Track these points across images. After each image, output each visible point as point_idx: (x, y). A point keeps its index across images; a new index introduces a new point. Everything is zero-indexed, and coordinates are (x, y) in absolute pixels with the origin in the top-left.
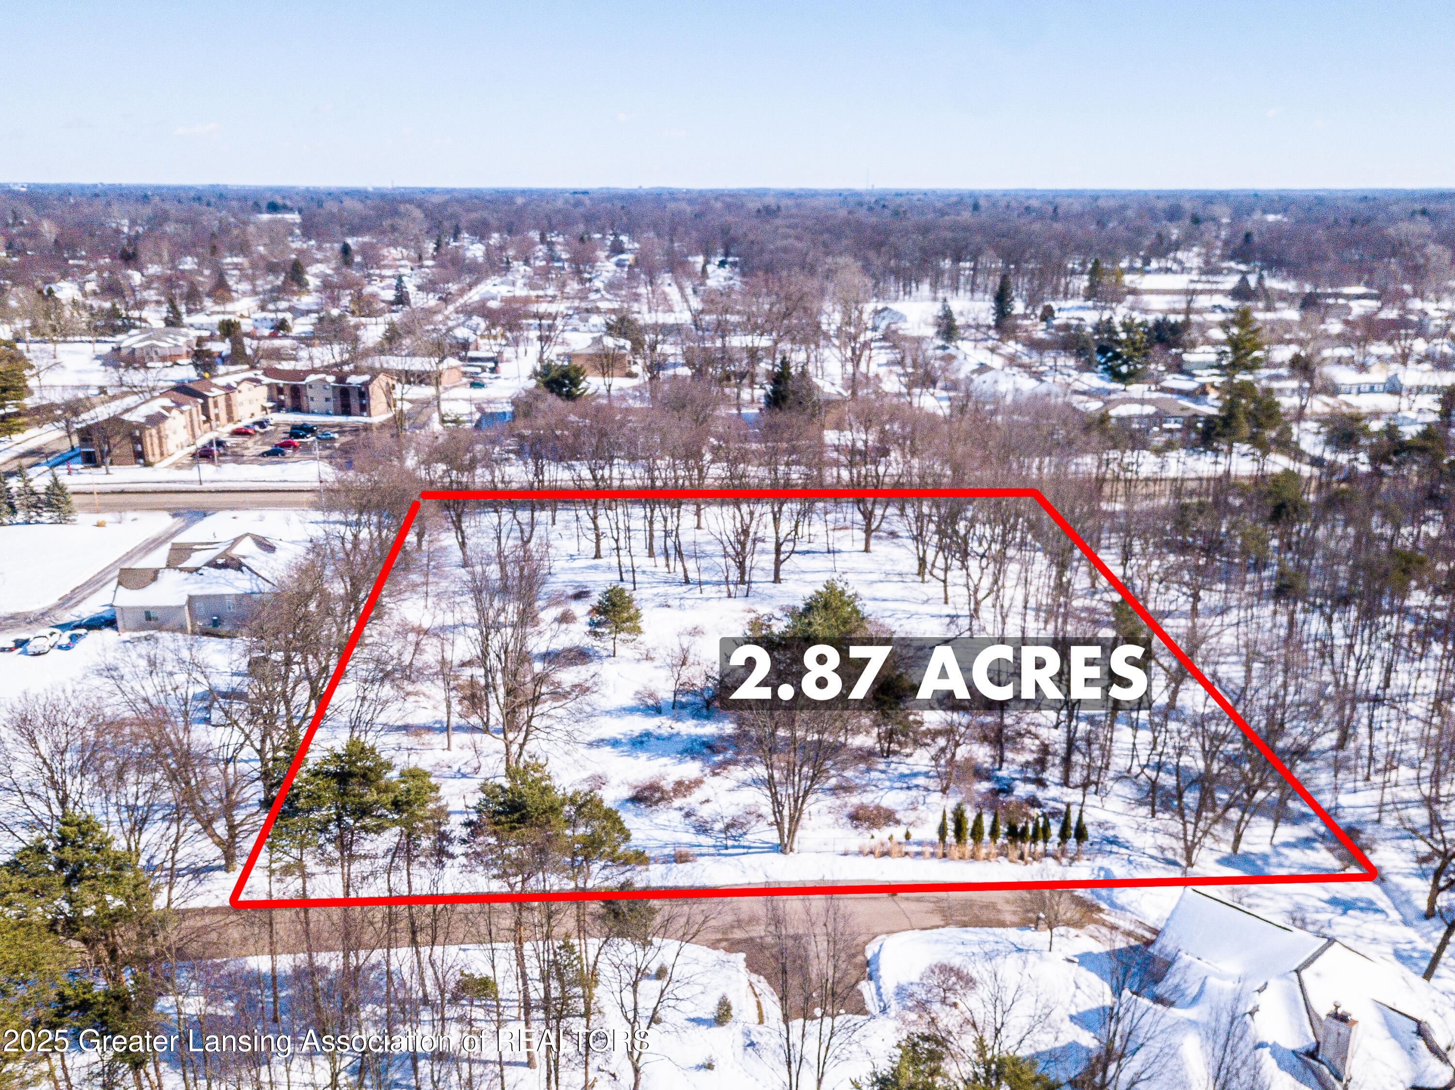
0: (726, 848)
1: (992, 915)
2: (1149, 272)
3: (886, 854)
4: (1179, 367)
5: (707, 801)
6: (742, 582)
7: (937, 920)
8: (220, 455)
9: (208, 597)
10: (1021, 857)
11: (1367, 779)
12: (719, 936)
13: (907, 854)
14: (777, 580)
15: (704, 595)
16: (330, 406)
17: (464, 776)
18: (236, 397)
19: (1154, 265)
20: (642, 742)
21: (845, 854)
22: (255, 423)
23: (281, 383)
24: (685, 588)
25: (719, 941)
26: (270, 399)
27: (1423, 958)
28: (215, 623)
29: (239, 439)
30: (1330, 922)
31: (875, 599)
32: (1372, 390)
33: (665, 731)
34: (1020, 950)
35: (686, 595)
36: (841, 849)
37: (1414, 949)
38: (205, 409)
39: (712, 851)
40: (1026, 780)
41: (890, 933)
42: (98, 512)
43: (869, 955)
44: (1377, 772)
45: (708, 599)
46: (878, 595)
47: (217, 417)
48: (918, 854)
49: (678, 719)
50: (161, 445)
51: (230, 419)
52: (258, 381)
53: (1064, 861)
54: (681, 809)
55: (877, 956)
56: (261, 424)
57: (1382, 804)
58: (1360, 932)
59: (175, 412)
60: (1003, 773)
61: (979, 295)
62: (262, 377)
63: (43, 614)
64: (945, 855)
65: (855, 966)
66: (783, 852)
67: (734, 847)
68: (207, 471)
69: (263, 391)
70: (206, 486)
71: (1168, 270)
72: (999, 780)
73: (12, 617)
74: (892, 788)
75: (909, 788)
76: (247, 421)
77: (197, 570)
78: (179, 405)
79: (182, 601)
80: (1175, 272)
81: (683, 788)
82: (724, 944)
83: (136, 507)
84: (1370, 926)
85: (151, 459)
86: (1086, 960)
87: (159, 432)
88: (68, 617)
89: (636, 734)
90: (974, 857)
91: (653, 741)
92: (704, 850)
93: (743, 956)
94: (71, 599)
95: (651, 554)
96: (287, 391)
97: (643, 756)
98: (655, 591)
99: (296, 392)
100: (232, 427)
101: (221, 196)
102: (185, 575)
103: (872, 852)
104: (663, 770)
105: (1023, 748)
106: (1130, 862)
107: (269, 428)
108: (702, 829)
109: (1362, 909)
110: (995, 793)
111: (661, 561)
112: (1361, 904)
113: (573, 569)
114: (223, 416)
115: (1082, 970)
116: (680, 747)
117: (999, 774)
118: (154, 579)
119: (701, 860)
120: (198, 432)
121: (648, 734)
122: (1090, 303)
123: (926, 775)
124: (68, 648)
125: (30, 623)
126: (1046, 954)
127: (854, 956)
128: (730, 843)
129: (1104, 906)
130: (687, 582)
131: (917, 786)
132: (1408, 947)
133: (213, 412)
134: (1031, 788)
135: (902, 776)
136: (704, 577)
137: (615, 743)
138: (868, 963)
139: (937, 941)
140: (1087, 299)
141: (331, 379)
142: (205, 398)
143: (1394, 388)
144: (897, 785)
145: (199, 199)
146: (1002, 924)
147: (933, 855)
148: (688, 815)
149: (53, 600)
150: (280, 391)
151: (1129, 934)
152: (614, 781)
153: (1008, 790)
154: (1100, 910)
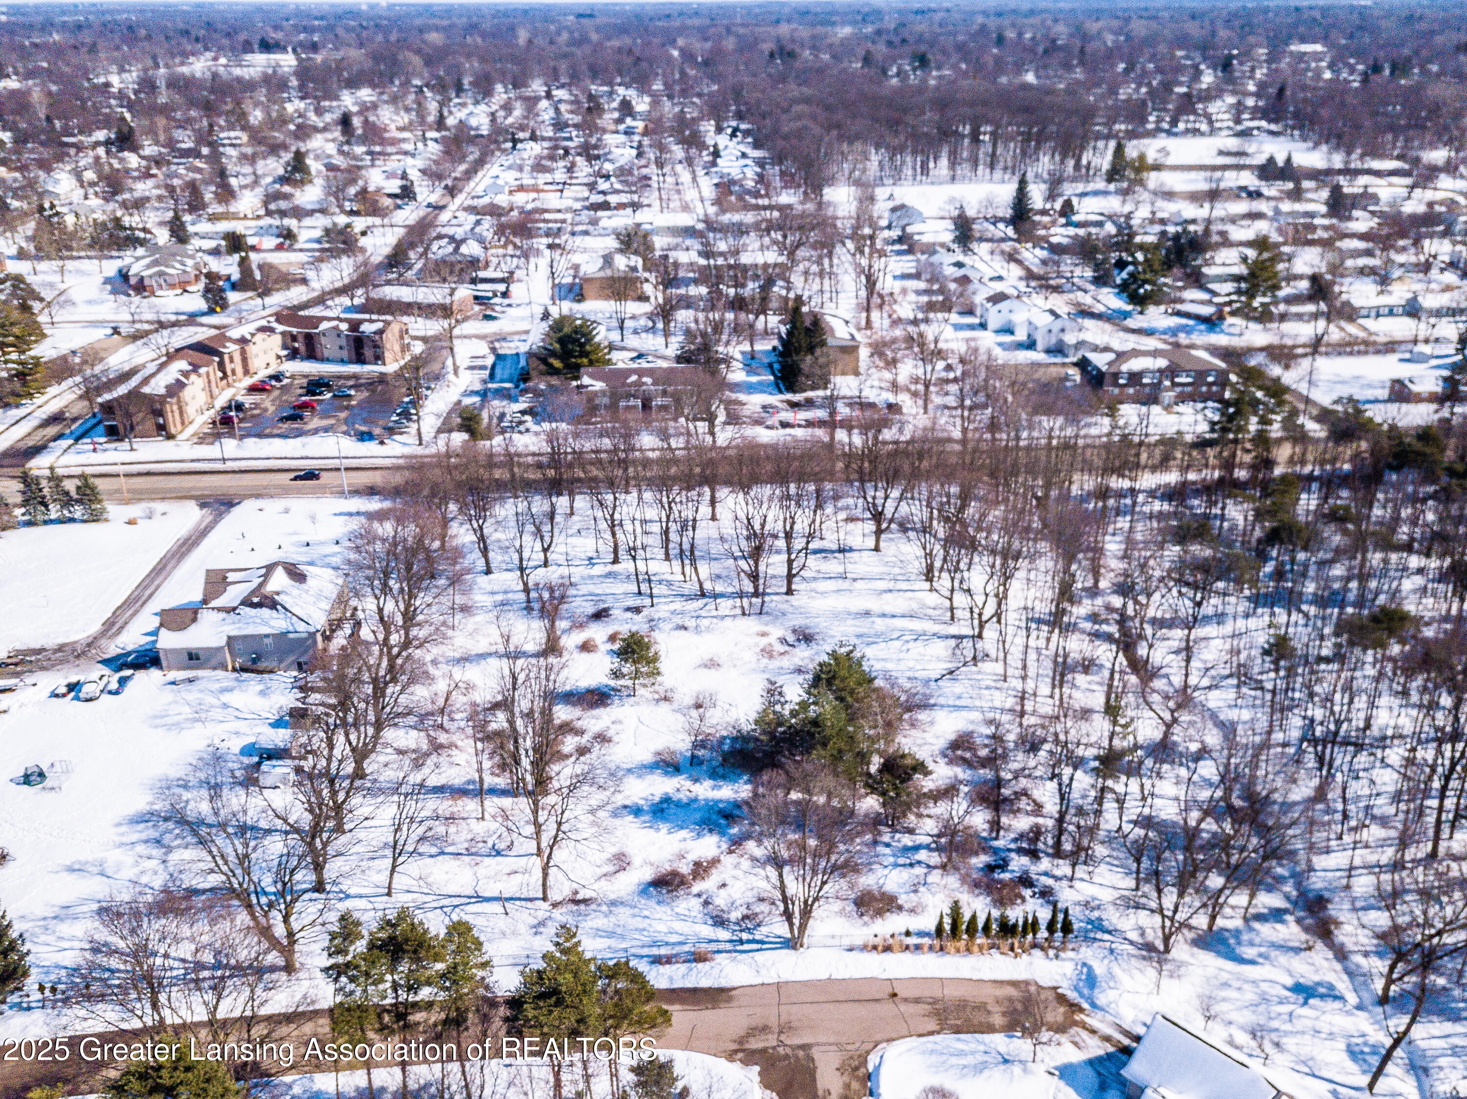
0: (741, 942)
1: (982, 1018)
2: (1176, 135)
3: (888, 949)
4: (1197, 280)
5: (724, 885)
6: (756, 594)
7: (933, 1026)
8: (241, 420)
9: (245, 637)
10: (1012, 949)
11: (1340, 838)
12: (735, 1046)
13: (907, 947)
14: (789, 592)
15: (721, 612)
16: (345, 354)
17: (499, 853)
18: (251, 349)
19: (1181, 126)
20: (662, 811)
21: (851, 950)
22: (271, 377)
23: (294, 330)
24: (701, 602)
25: (736, 1051)
26: (285, 347)
27: (1374, 1053)
28: (254, 661)
29: (256, 398)
30: (1291, 1014)
31: (884, 615)
32: (1391, 313)
33: (683, 796)
34: (1006, 1061)
35: (703, 613)
36: (847, 942)
37: (1366, 1044)
38: (221, 366)
39: (729, 946)
40: (1020, 851)
41: (890, 1040)
42: (127, 502)
43: (871, 1068)
44: (1351, 829)
45: (723, 617)
46: (889, 609)
47: (234, 372)
48: (918, 947)
49: (696, 781)
50: (181, 413)
51: (246, 372)
52: (272, 330)
53: (1051, 953)
54: (699, 895)
55: (878, 1068)
56: (277, 377)
57: (1351, 868)
58: (1319, 1025)
59: (193, 377)
60: (999, 843)
61: (998, 174)
62: (275, 325)
63: (89, 645)
64: (942, 949)
65: (858, 1078)
66: (794, 948)
67: (749, 942)
68: (230, 446)
69: (277, 340)
70: (230, 465)
71: (1196, 132)
72: (995, 851)
73: (61, 648)
74: (896, 865)
75: (911, 865)
76: (262, 374)
77: (234, 609)
78: (195, 368)
79: (223, 642)
80: (1202, 134)
81: (701, 869)
82: (740, 1055)
83: (165, 496)
84: (1327, 1017)
85: (173, 431)
86: (1066, 1073)
87: (179, 402)
88: (112, 649)
89: (657, 799)
90: (968, 950)
91: (673, 810)
92: (722, 946)
93: (757, 1068)
94: (113, 624)
95: (667, 558)
96: (301, 338)
97: (664, 827)
98: (673, 607)
99: (310, 339)
100: (248, 381)
101: (209, 26)
102: (223, 615)
103: (875, 948)
104: (683, 845)
105: (1019, 810)
106: (1112, 951)
107: (286, 381)
108: (720, 921)
109: (1322, 997)
110: (990, 868)
111: (676, 565)
112: (1322, 990)
113: (592, 577)
114: (239, 370)
115: (1062, 1084)
116: (698, 816)
117: (996, 843)
118: (194, 620)
119: (719, 957)
120: (216, 391)
121: (667, 800)
122: (1112, 187)
123: (928, 847)
124: (116, 693)
125: (78, 657)
126: (1030, 1065)
127: (857, 1068)
128: (745, 936)
129: (1085, 1005)
130: (703, 595)
131: (919, 862)
132: (1360, 1040)
133: (229, 367)
134: (1025, 860)
135: (906, 849)
136: (719, 588)
137: (637, 811)
138: (869, 1077)
139: (932, 1052)
140: (1110, 179)
141: (344, 326)
142: (220, 355)
143: (1412, 310)
144: (901, 861)
145: (186, 33)
146: (990, 1029)
147: (931, 948)
148: (706, 903)
149: (95, 627)
150: (294, 338)
151: (1107, 1039)
152: (637, 861)
153: (1003, 866)
154: (1081, 1010)
